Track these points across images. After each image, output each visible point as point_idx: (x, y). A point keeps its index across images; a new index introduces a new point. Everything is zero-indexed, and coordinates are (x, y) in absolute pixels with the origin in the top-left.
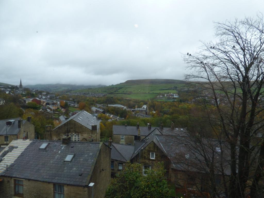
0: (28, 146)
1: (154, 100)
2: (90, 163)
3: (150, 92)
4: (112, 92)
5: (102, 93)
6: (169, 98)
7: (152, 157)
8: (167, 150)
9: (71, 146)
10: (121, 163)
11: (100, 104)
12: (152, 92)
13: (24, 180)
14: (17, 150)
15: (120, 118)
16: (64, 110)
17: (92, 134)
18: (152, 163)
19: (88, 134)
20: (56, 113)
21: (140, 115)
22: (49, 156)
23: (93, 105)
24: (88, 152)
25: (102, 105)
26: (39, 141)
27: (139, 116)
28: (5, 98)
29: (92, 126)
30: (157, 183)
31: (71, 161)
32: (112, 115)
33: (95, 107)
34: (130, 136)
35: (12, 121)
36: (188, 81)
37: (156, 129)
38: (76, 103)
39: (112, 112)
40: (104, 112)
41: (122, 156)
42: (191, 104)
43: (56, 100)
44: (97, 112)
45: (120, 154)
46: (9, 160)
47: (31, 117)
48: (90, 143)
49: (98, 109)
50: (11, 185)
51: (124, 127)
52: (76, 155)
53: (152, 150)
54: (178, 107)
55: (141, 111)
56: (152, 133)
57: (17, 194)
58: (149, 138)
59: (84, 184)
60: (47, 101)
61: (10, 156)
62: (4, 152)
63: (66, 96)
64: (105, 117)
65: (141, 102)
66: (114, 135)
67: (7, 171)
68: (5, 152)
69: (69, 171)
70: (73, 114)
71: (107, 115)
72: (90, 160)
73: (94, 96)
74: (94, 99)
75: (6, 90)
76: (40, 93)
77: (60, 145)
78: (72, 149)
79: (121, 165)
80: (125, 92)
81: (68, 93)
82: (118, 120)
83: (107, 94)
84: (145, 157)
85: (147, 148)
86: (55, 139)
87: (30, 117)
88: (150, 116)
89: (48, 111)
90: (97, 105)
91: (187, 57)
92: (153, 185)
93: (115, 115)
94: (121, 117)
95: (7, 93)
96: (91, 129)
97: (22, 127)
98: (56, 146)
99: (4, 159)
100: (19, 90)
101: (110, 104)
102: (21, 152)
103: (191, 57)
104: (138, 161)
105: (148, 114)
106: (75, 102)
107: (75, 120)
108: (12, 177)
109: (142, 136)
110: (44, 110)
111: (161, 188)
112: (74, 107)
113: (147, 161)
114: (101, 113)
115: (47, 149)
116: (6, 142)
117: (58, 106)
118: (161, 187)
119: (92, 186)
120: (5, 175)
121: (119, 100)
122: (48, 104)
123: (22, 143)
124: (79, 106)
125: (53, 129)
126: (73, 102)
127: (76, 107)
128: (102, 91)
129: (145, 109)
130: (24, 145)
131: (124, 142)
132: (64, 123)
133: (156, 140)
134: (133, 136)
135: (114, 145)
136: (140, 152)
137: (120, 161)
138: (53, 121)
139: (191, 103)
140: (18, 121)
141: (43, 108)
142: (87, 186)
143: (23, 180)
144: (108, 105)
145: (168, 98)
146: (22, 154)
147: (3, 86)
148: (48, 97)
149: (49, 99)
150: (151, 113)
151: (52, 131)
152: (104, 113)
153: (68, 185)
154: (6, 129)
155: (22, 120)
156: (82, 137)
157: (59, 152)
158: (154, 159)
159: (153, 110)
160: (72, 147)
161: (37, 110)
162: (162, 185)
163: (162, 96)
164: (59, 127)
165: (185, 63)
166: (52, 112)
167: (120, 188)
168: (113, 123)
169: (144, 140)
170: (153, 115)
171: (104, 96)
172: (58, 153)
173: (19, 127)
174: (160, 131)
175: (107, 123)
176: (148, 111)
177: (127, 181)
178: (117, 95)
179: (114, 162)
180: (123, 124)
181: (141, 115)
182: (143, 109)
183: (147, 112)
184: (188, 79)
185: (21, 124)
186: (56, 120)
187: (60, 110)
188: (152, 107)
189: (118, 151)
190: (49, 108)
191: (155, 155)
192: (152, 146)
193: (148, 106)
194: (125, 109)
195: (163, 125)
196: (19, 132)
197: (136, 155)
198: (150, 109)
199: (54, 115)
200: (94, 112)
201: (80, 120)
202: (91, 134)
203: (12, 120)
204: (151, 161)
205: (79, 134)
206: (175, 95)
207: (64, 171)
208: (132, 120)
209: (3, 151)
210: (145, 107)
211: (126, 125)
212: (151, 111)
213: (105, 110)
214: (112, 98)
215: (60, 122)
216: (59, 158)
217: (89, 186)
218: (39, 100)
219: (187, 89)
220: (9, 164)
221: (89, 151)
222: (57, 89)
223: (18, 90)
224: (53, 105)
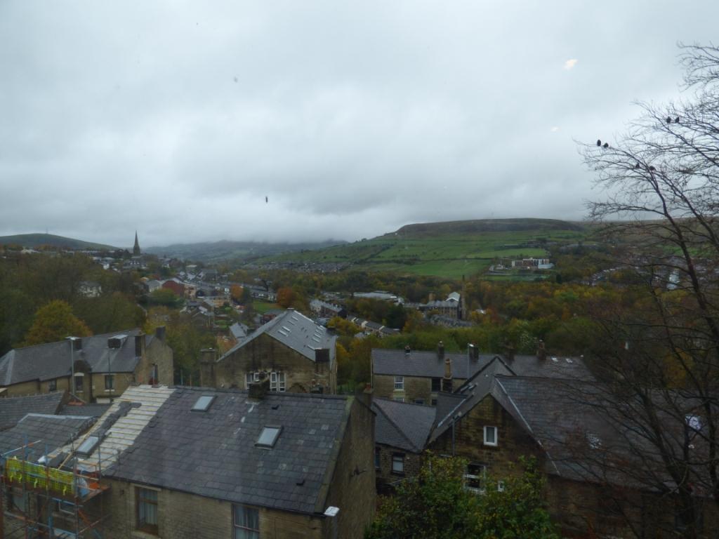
0: (165, 403)
1: (480, 278)
2: (325, 453)
3: (469, 256)
4: (363, 258)
5: (337, 263)
6: (524, 272)
7: (487, 441)
8: (532, 420)
9: (271, 406)
10: (400, 453)
11: (333, 290)
12: (473, 256)
13: (159, 490)
14: (139, 412)
15: (388, 329)
16: (240, 309)
17: (317, 371)
18: (490, 458)
19: (306, 372)
20: (222, 315)
21: (442, 320)
22: (216, 429)
23: (315, 295)
24: (316, 421)
25: (338, 293)
26: (192, 389)
27: (440, 323)
28: (101, 282)
29: (317, 351)
30: (520, 515)
31: (273, 446)
32: (365, 322)
33: (320, 300)
34: (419, 379)
35: (121, 337)
36: (599, 220)
37: (497, 360)
38: (269, 289)
39: (365, 312)
40: (343, 314)
41: (403, 435)
42: (590, 286)
43: (221, 284)
44: (325, 312)
45: (396, 427)
46: (122, 436)
47: (164, 328)
48: (321, 398)
49: (327, 306)
50: (128, 502)
51: (401, 353)
52: (286, 429)
53: (488, 418)
54: (552, 296)
55: (444, 310)
56: (485, 371)
57: (142, 526)
58: (477, 384)
59: (311, 510)
60: (198, 285)
61: (123, 428)
62: (109, 417)
63: (244, 271)
64: (347, 327)
65: (443, 283)
66: (376, 376)
67: (120, 464)
68: (111, 416)
69: (269, 472)
70: (265, 320)
71: (353, 321)
72: (322, 445)
73: (317, 271)
74: (315, 278)
75: (102, 260)
76: (183, 266)
77: (243, 402)
78: (275, 412)
79: (401, 459)
80: (399, 259)
81: (250, 265)
82: (382, 334)
83: (349, 263)
84: (468, 438)
85: (473, 414)
86: (222, 386)
87: (162, 326)
88: (470, 324)
89: (202, 312)
90: (325, 294)
91: (598, 151)
92: (509, 521)
93: (373, 320)
94: (390, 325)
95: (106, 267)
96: (314, 359)
97: (143, 352)
98: (232, 403)
99: (111, 433)
100: (133, 260)
101: (358, 291)
102: (150, 418)
103: (608, 151)
104: (448, 449)
105: (464, 317)
106: (267, 287)
107: (272, 336)
108: (130, 482)
109: (456, 378)
110: (191, 310)
111: (532, 532)
112: (264, 300)
113: (475, 451)
114: (335, 316)
115: (212, 411)
116: (108, 390)
117: (225, 299)
118: (532, 529)
119: (333, 515)
120: (114, 473)
121: (382, 279)
122: (201, 293)
123: (150, 395)
124: (277, 299)
125: (217, 359)
126: (262, 288)
127: (269, 302)
128: (336, 257)
129: (456, 305)
130: (154, 400)
131: (404, 396)
132: (245, 343)
133: (498, 390)
134: (427, 379)
135: (377, 403)
136: (453, 424)
137: (395, 448)
138: (216, 337)
139: (591, 283)
140: (134, 338)
141: (191, 304)
142: (320, 516)
143: (157, 492)
144: (353, 294)
145: (520, 271)
146: (151, 421)
147: (96, 252)
148: (200, 276)
149: (204, 281)
150: (472, 313)
151: (215, 364)
152: (344, 317)
153: (269, 509)
154: (109, 359)
155: (144, 336)
156: (290, 380)
157: (243, 420)
158: (494, 444)
159: (479, 306)
160: (274, 408)
161: (176, 310)
162: (536, 523)
163: (502, 267)
164: (233, 354)
165: (589, 170)
166: (212, 314)
167: (409, 525)
168: (371, 343)
169: (462, 390)
170: (479, 320)
171: (342, 270)
172: (239, 421)
173: (138, 352)
174: (506, 367)
175: (352, 343)
176: (464, 308)
177: (430, 506)
178: (377, 266)
179: (380, 449)
180: (399, 345)
181: (446, 321)
182: (450, 305)
183: (461, 312)
184: (601, 215)
185: (143, 346)
186: (222, 335)
187: (232, 309)
188: (475, 297)
189: (389, 421)
190: (205, 305)
191: (498, 433)
192: (487, 407)
193: (463, 296)
194: (401, 304)
195: (512, 348)
196: (137, 365)
197: (441, 432)
198: (469, 303)
199: (217, 322)
200: (317, 313)
201: (285, 336)
202: (313, 373)
203: (120, 334)
204: (485, 451)
205: (284, 372)
206: (543, 263)
207: (258, 472)
208: (423, 336)
209: (108, 414)
210: (455, 297)
211: (407, 347)
212: (474, 310)
213: (345, 307)
214: (364, 273)
215: (233, 341)
216: (243, 436)
217: (326, 516)
218: (179, 284)
219: (577, 245)
220: (123, 448)
221: (319, 420)
222: (224, 255)
223: (131, 260)
224: (213, 297)
